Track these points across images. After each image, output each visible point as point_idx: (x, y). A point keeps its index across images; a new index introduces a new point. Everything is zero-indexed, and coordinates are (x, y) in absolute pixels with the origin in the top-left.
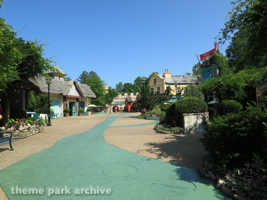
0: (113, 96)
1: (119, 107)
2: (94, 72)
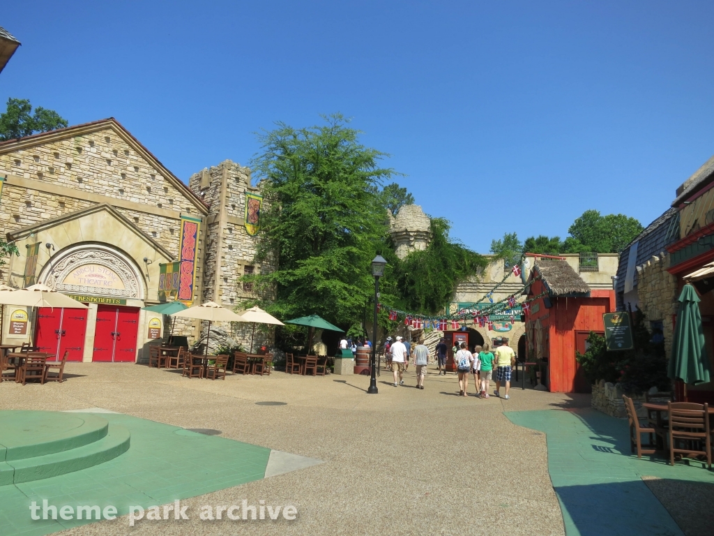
1: (489, 335)
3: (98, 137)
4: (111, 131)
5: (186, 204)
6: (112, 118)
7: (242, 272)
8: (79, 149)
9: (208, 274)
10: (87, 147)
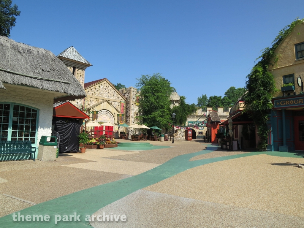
0: (187, 112)
1: (197, 131)
2: (165, 79)
3: (103, 83)
4: (105, 81)
5: (122, 98)
6: (106, 78)
7: (136, 115)
8: (99, 87)
9: (127, 116)
10: (101, 86)
